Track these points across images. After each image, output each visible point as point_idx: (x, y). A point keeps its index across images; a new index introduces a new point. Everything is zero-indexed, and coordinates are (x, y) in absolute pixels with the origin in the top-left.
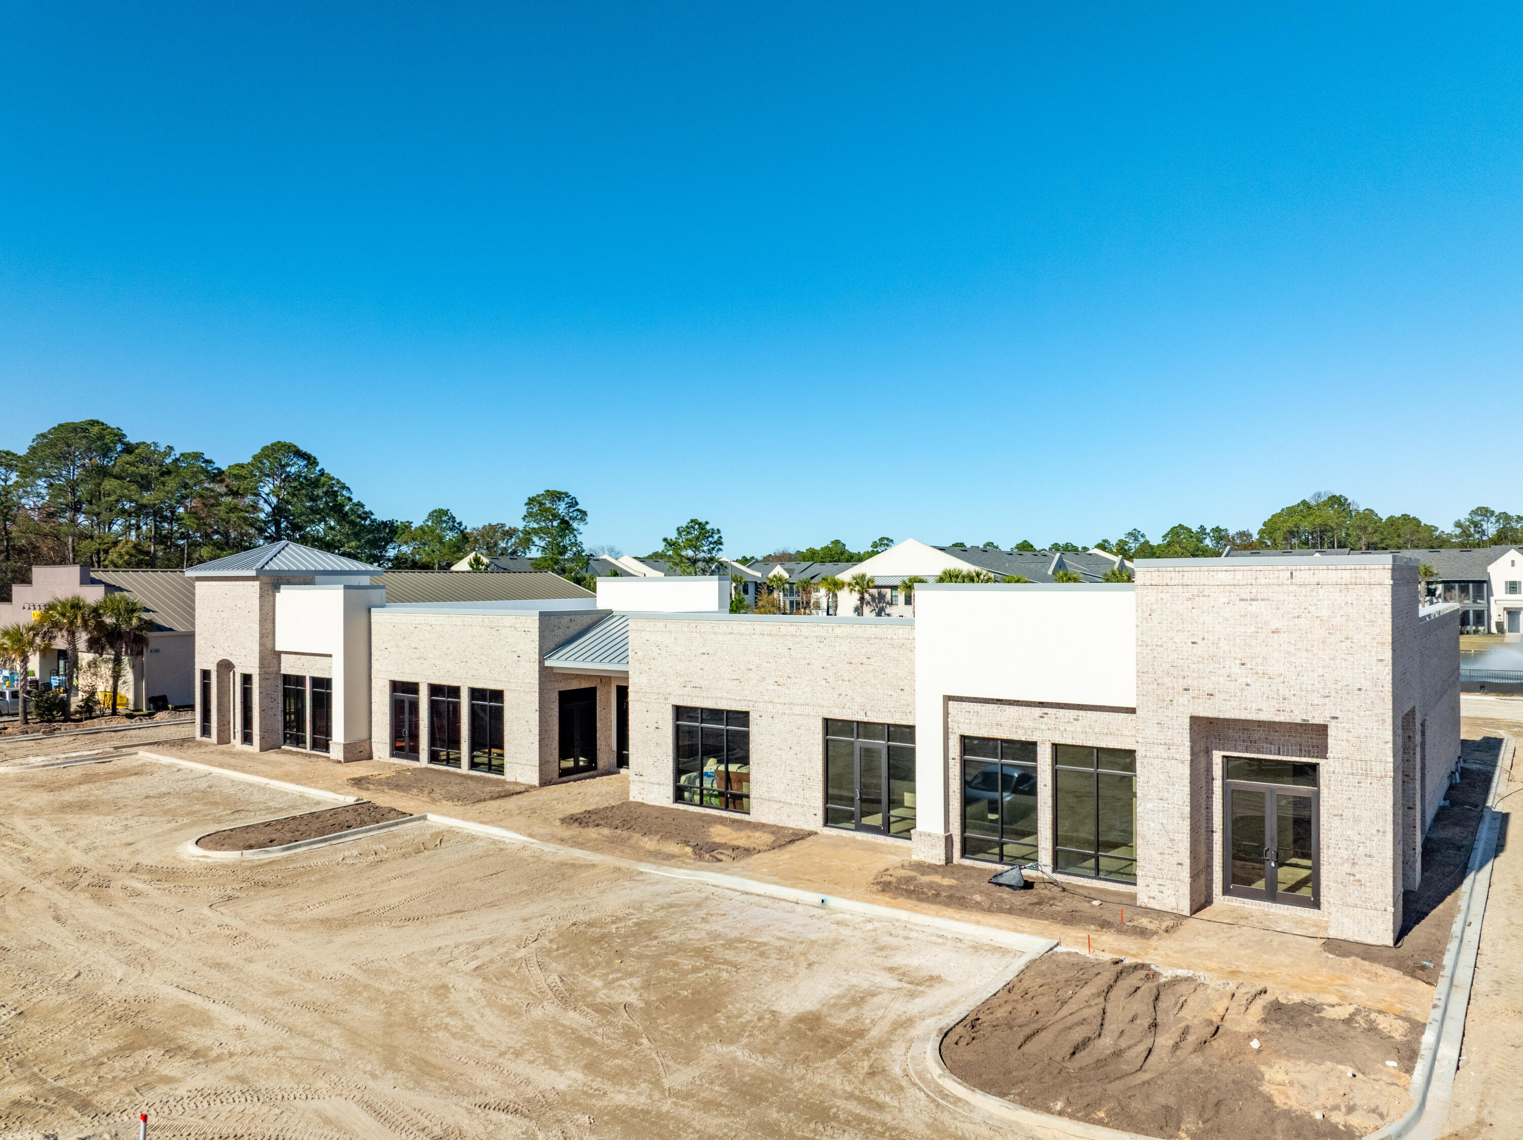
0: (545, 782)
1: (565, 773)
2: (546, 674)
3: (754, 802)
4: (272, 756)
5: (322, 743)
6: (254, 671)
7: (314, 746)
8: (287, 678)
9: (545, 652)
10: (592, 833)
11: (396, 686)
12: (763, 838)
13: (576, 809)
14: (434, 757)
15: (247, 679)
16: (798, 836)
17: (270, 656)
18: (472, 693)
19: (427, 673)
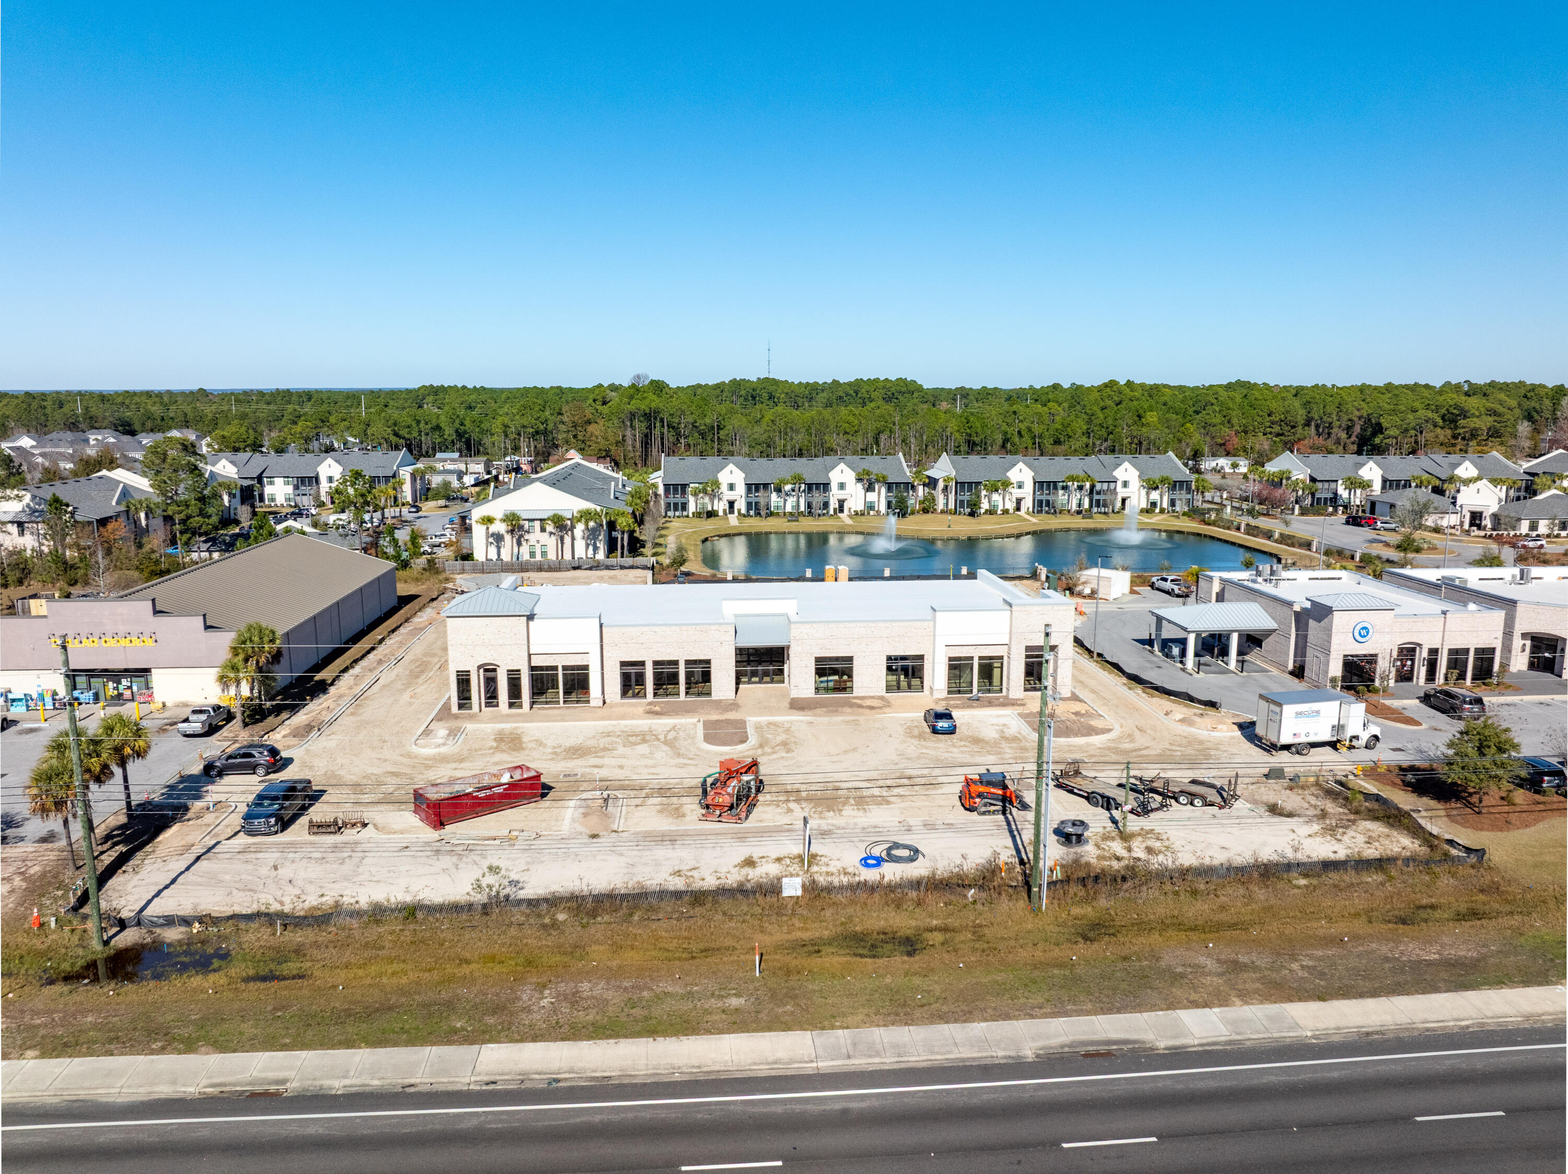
2: (739, 648)
3: (856, 689)
6: (520, 667)
7: (566, 702)
8: (542, 668)
9: (737, 638)
11: (626, 664)
14: (658, 695)
15: (512, 673)
16: (875, 699)
17: (529, 657)
18: (687, 662)
19: (651, 655)
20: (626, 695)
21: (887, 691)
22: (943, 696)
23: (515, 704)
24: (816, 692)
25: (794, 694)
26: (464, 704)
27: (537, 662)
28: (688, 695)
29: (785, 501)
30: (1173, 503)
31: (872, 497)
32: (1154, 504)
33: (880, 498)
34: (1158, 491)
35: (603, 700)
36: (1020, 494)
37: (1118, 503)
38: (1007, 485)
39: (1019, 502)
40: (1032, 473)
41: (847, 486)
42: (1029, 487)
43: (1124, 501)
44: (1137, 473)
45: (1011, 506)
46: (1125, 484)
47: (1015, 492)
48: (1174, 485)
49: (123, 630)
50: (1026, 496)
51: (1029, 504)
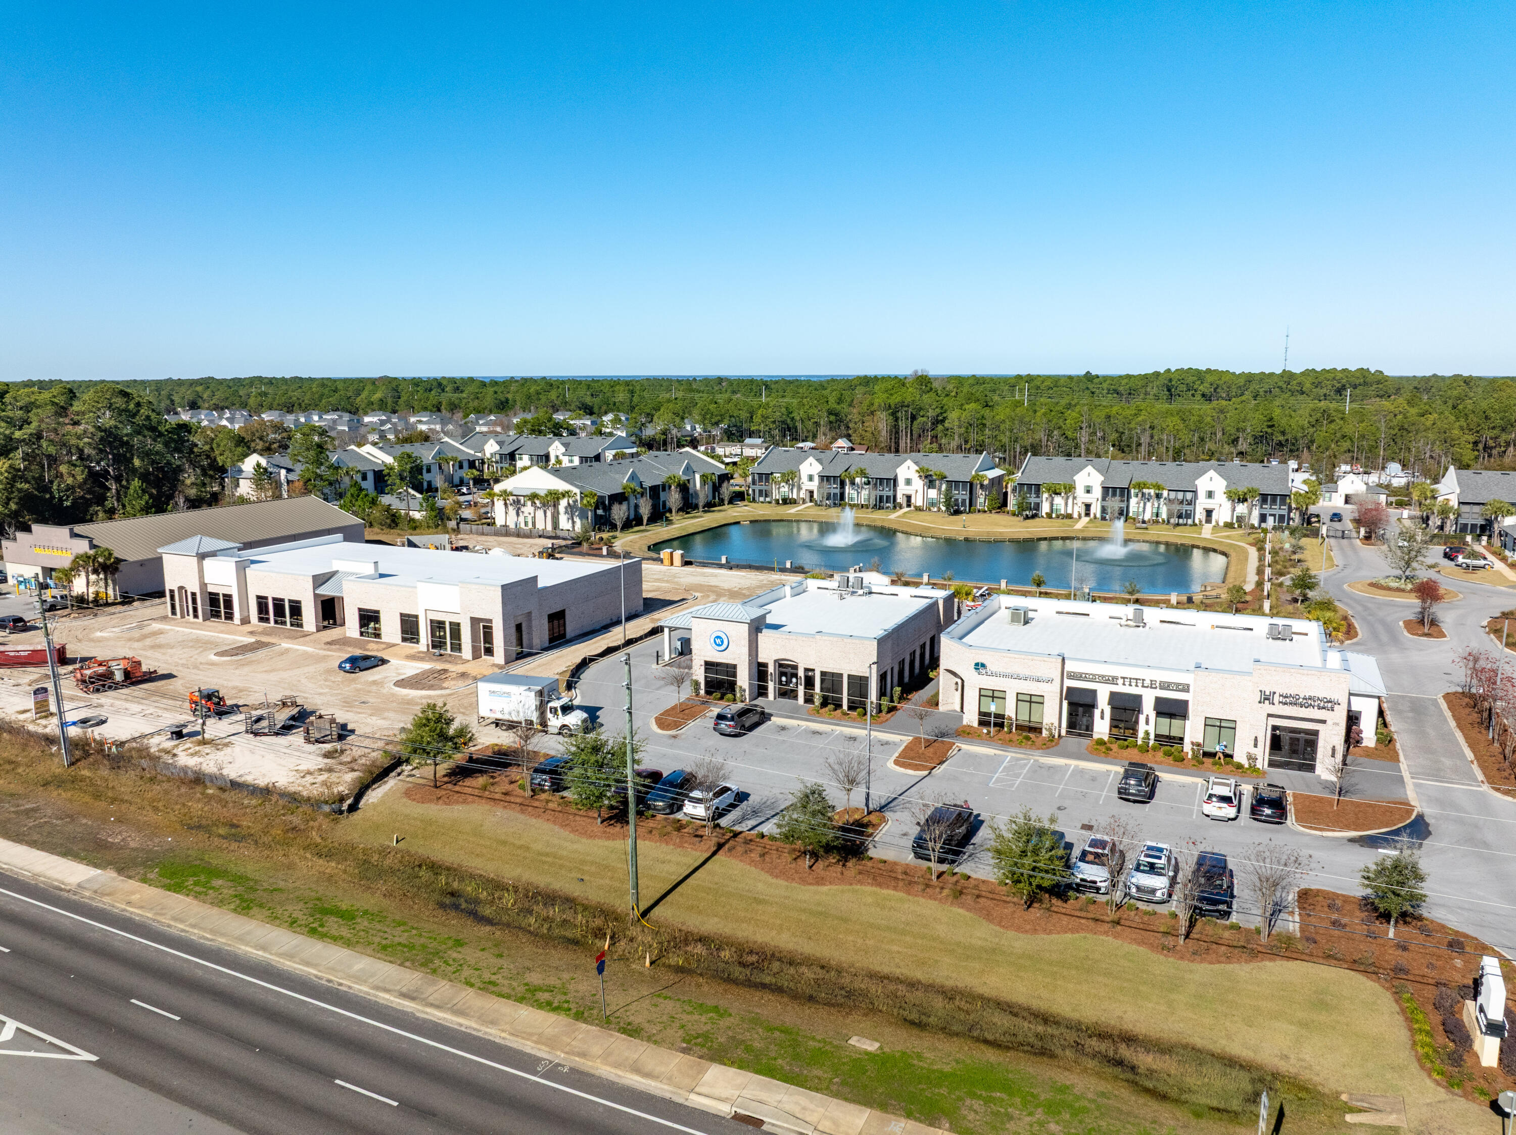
0: (318, 631)
1: (325, 627)
2: (316, 596)
3: (383, 636)
4: (207, 623)
5: (229, 616)
6: (197, 591)
7: (226, 618)
8: (210, 593)
9: (315, 588)
10: (333, 647)
11: (259, 597)
12: (384, 646)
13: (329, 640)
14: (276, 622)
15: (194, 594)
16: (394, 645)
17: (203, 585)
18: (290, 601)
19: (271, 593)
20: (261, 619)
21: (404, 640)
22: (425, 649)
23: (196, 616)
24: (362, 634)
25: (348, 635)
26: (174, 612)
27: (211, 589)
28: (292, 625)
29: (858, 493)
30: (1263, 518)
32: (1241, 519)
33: (939, 495)
34: (1246, 504)
35: (245, 621)
36: (1088, 498)
37: (1200, 515)
38: (1070, 489)
39: (1088, 506)
40: (1102, 478)
41: (913, 482)
42: (1097, 492)
43: (1209, 513)
44: (1225, 483)
45: (1077, 509)
46: (1210, 494)
47: (1082, 497)
48: (1264, 498)
49: (59, 545)
50: (1094, 502)
51: (1096, 510)
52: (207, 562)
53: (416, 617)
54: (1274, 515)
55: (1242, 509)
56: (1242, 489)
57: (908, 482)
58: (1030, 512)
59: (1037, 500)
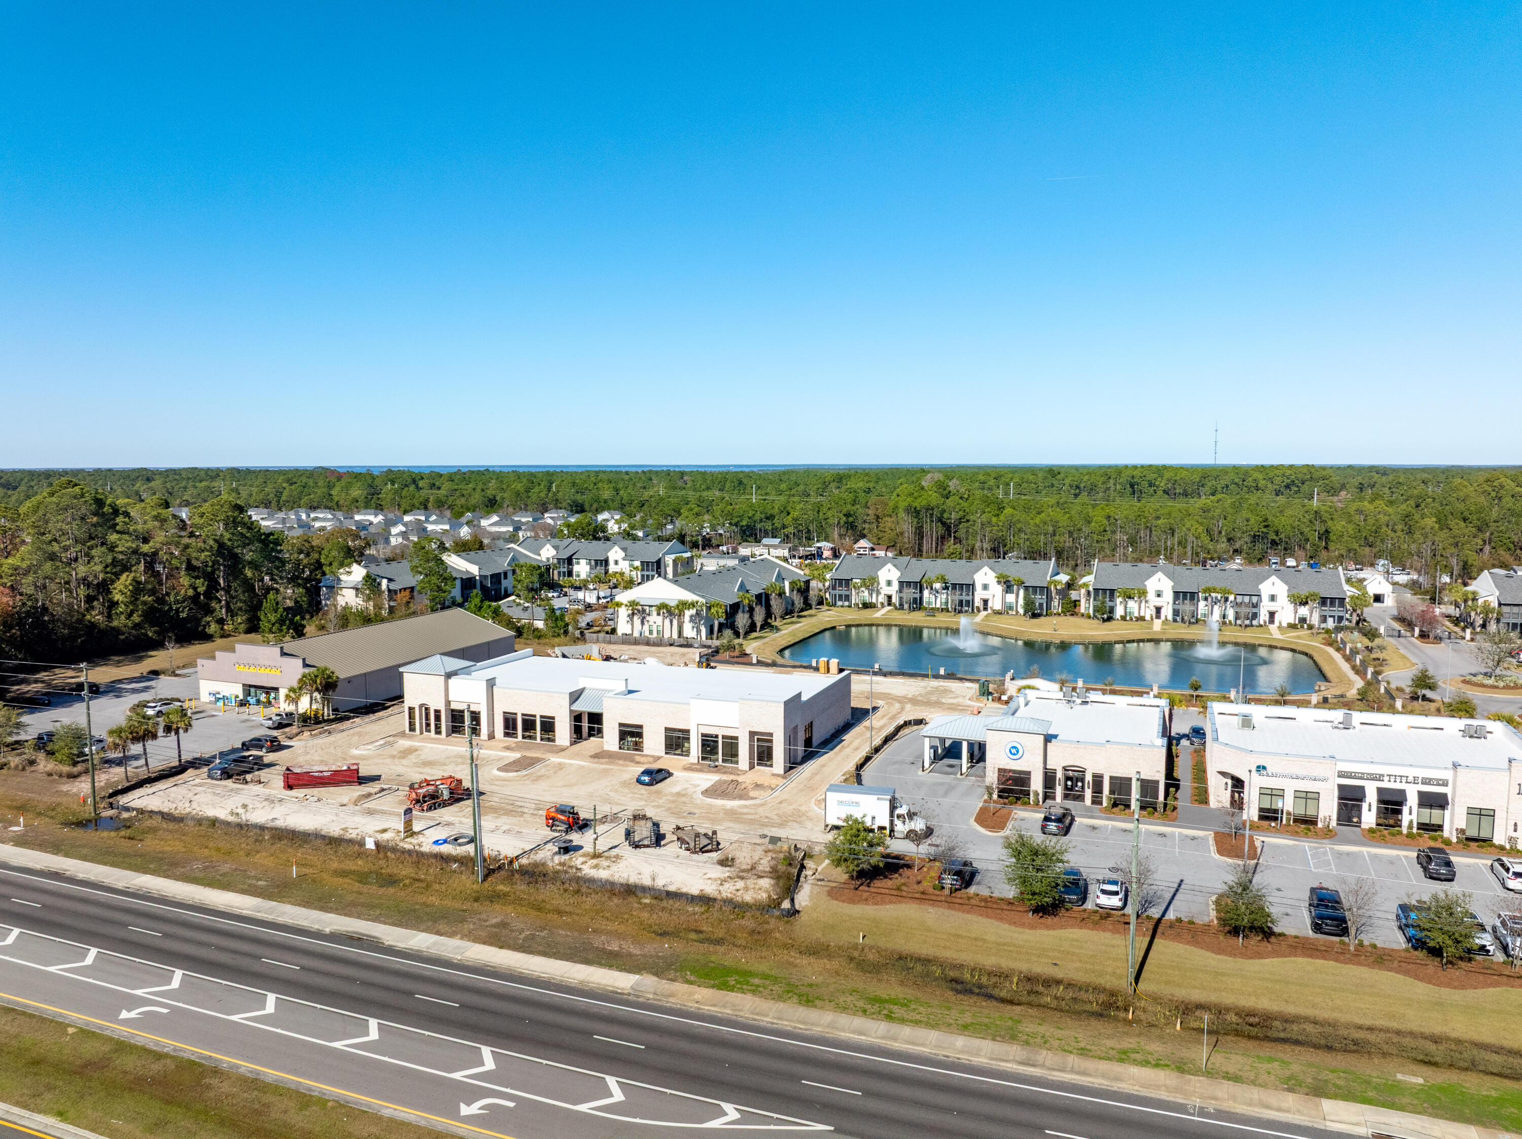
0: (571, 745)
1: (579, 740)
2: (571, 711)
3: (645, 749)
4: (450, 738)
6: (441, 708)
8: (455, 710)
9: (570, 704)
11: (506, 714)
12: (650, 758)
13: (591, 753)
14: (524, 737)
15: (437, 711)
16: (660, 758)
17: (448, 703)
18: (541, 717)
19: (520, 709)
20: (507, 734)
21: (666, 753)
22: (696, 761)
23: (438, 732)
24: (620, 748)
25: (606, 748)
26: (412, 728)
27: (454, 706)
28: (542, 740)
29: (936, 597)
30: (1324, 619)
31: (1010, 598)
32: (1303, 620)
33: (1017, 599)
34: (1307, 607)
35: (491, 736)
36: (1158, 602)
37: (1264, 617)
38: (1143, 593)
39: (1158, 610)
40: (1172, 584)
41: (990, 587)
42: (1168, 596)
43: (1272, 615)
44: (1286, 587)
45: (1148, 613)
46: (1273, 598)
47: (1153, 601)
48: (1323, 601)
49: (267, 663)
50: (1165, 604)
51: (1167, 612)
52: (453, 681)
53: (687, 731)
54: (1333, 617)
55: (1304, 611)
56: (1304, 592)
57: (985, 587)
58: (1108, 617)
59: (1111, 604)
